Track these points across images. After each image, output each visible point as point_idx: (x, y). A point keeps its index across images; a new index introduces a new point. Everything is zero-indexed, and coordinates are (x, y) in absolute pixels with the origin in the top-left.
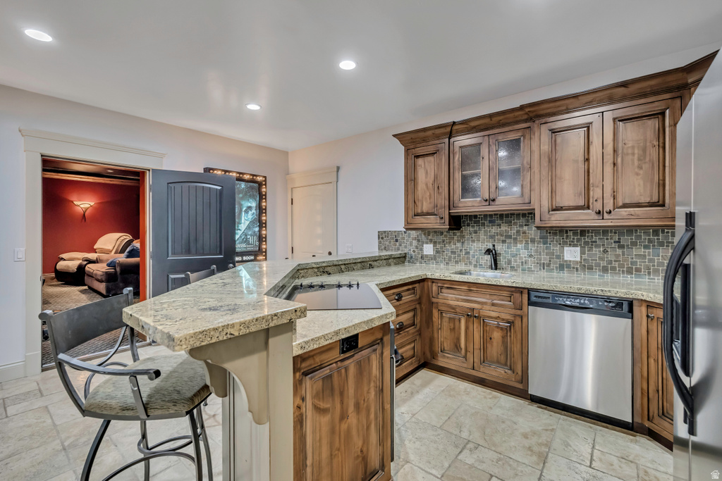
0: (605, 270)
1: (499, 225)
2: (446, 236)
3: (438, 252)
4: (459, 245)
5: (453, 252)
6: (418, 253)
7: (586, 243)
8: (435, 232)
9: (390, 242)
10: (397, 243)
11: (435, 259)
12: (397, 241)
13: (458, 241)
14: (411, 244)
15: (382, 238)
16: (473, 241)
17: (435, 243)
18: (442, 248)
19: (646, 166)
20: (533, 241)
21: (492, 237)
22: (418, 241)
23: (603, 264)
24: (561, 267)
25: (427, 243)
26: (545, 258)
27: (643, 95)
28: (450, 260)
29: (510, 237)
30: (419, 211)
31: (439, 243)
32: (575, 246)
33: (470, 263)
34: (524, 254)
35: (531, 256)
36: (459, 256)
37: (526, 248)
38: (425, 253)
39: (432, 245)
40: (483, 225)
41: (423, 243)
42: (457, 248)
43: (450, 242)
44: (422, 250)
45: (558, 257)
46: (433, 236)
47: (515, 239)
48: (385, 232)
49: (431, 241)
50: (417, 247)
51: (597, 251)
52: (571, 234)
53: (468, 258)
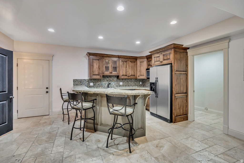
0: (126, 86)
1: (109, 78)
2: (96, 80)
3: (94, 85)
4: (100, 83)
5: (98, 85)
6: (88, 85)
7: (123, 81)
8: (94, 79)
9: (78, 83)
10: (81, 83)
11: (93, 87)
12: (81, 82)
13: (100, 82)
14: (86, 83)
15: (75, 81)
16: (103, 82)
17: (93, 82)
18: (95, 84)
19: (133, 69)
20: (115, 81)
21: (107, 81)
22: (88, 82)
23: (125, 85)
24: (120, 86)
25: (91, 82)
26: (117, 85)
27: (133, 59)
28: (98, 86)
29: (111, 81)
30: (94, 74)
31: (95, 82)
32: (122, 82)
33: (103, 87)
34: (114, 84)
35: (115, 84)
36: (100, 85)
37: (114, 83)
38: (90, 85)
39: (93, 83)
40: (106, 78)
41: (90, 82)
42: (99, 83)
43: (98, 82)
44: (89, 84)
45: (119, 84)
46: (93, 81)
47: (112, 81)
48: (76, 80)
49: (92, 82)
50: (88, 84)
51: (125, 83)
52: (121, 80)
53: (102, 86)
